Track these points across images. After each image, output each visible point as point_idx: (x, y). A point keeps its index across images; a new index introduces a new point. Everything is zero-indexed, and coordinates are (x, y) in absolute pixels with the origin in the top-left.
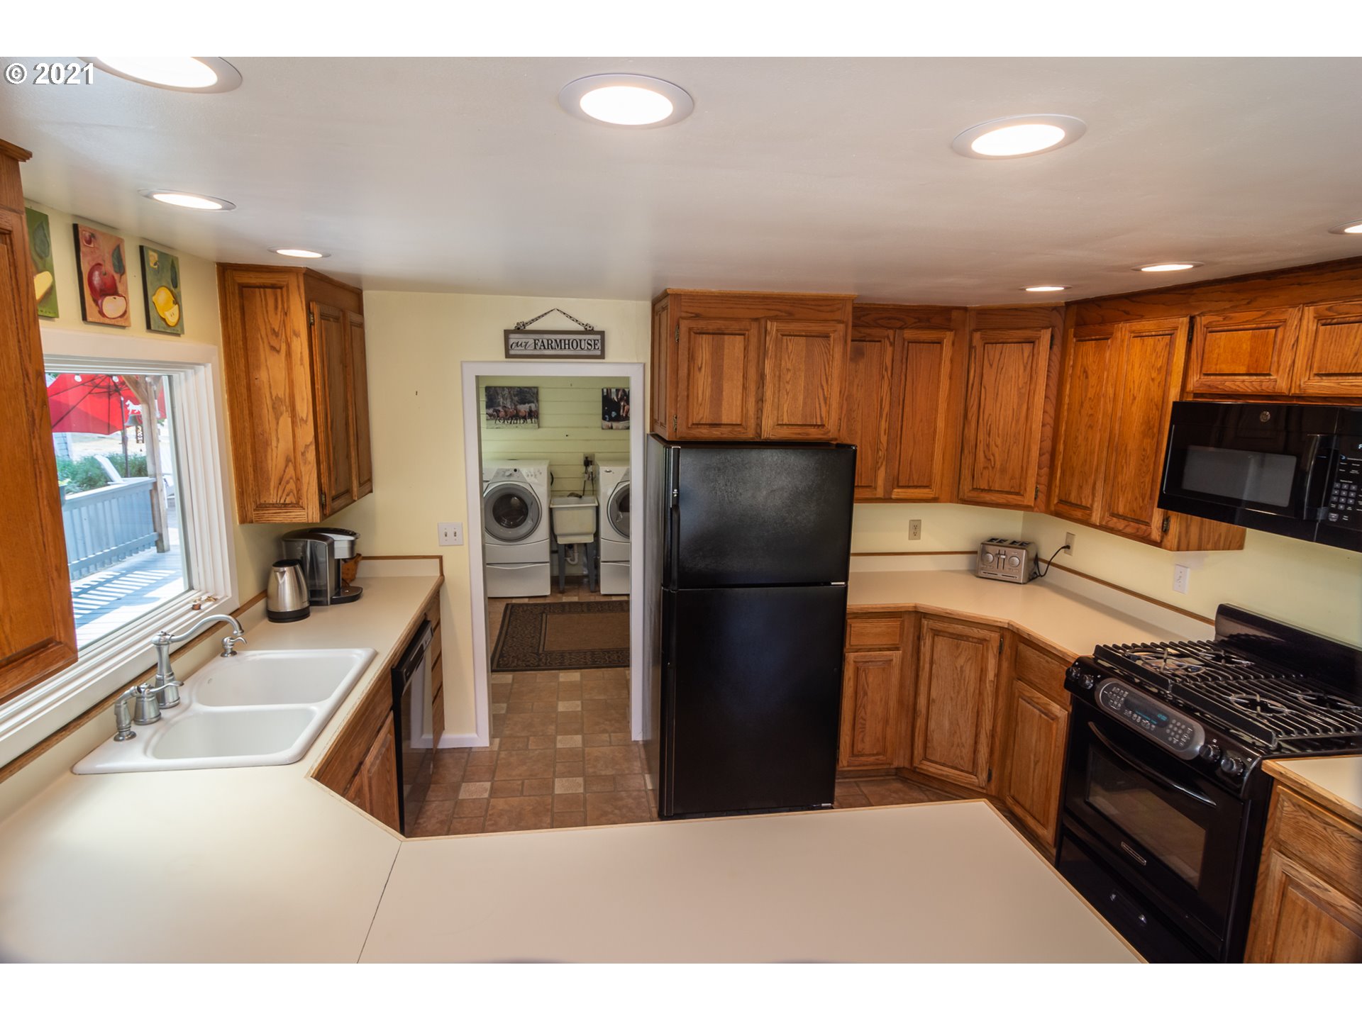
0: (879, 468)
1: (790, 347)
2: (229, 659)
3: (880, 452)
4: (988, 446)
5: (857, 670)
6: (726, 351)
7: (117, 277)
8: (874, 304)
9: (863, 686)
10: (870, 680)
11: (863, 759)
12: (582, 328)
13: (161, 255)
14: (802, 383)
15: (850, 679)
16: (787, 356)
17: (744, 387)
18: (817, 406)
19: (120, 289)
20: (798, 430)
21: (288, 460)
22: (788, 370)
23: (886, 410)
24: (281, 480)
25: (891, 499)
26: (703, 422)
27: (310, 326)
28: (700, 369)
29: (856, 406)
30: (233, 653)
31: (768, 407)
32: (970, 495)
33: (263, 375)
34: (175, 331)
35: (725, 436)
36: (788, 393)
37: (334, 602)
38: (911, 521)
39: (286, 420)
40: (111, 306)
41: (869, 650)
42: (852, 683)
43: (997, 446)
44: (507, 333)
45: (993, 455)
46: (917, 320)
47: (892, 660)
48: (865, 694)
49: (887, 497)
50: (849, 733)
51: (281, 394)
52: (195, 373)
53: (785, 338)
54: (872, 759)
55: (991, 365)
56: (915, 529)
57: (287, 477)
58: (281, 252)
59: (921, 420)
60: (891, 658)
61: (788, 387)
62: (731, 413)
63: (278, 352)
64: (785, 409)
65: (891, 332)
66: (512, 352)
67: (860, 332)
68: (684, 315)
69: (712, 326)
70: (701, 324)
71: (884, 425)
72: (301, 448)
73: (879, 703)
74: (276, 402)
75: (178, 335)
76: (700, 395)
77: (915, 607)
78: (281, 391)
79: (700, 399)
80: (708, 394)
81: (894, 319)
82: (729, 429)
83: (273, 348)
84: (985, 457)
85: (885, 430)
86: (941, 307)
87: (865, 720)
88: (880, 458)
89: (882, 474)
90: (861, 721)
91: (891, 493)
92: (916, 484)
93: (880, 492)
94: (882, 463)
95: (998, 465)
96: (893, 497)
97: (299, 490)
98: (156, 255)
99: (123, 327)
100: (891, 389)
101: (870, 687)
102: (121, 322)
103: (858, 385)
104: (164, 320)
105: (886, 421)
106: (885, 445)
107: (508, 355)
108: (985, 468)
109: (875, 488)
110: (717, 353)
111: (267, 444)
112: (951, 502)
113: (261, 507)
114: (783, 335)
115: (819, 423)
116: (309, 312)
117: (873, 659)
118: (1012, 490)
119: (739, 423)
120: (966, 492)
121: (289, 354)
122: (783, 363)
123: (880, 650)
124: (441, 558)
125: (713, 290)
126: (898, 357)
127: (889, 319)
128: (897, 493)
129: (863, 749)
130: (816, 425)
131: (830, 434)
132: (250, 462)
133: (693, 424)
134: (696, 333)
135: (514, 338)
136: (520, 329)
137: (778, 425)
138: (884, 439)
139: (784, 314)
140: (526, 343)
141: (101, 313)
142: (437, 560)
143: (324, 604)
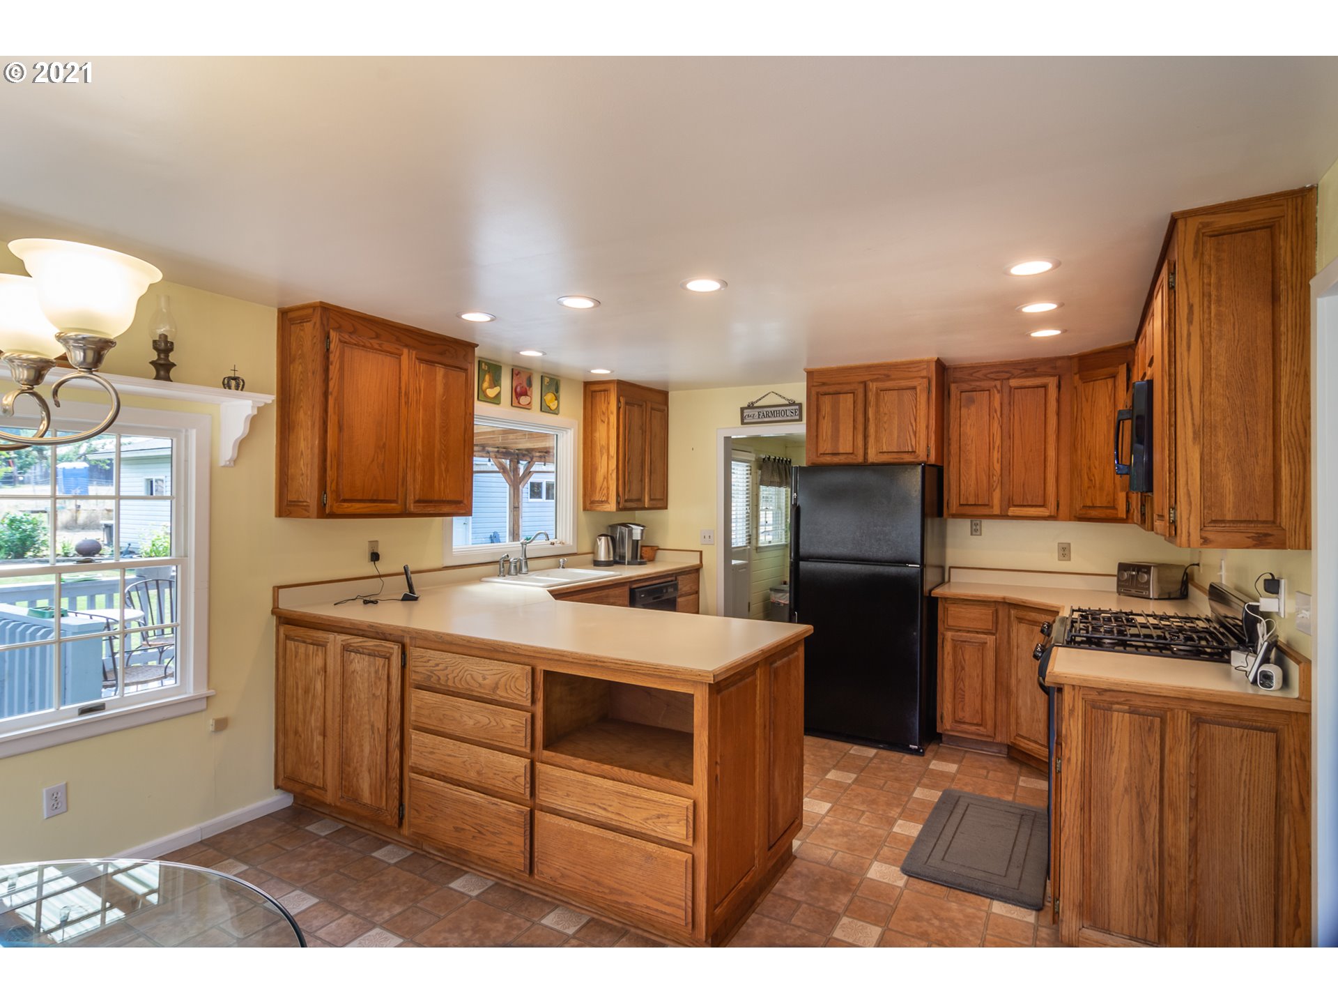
0: (994, 490)
1: (886, 398)
3: (994, 477)
4: (1090, 468)
5: (954, 648)
6: (841, 405)
7: (528, 388)
8: (983, 363)
9: (961, 661)
10: (967, 657)
11: (965, 727)
12: (787, 403)
13: (551, 379)
14: (896, 422)
15: (948, 653)
16: (884, 405)
17: (854, 428)
18: (908, 438)
19: (529, 393)
20: (895, 456)
21: (604, 478)
22: (885, 414)
23: (998, 442)
24: (601, 488)
25: (1008, 516)
26: (827, 452)
27: (619, 408)
28: (824, 418)
29: (970, 441)
31: (871, 440)
32: (1081, 512)
33: (597, 435)
34: (556, 412)
35: (842, 461)
36: (885, 430)
37: (629, 564)
38: (1059, 543)
39: (605, 457)
40: (524, 400)
41: (969, 632)
42: (950, 657)
43: (1095, 468)
44: (742, 410)
45: (1094, 475)
46: (1023, 371)
47: (986, 643)
48: (963, 668)
49: (1003, 513)
50: (950, 700)
51: (604, 444)
52: (567, 433)
53: (882, 392)
54: (973, 728)
55: (1087, 400)
56: (1065, 552)
57: (603, 487)
58: (593, 371)
59: (1031, 450)
60: (985, 641)
61: (886, 426)
62: (845, 445)
63: (604, 422)
64: (884, 441)
65: (998, 383)
66: (745, 421)
67: (971, 385)
68: (815, 384)
69: (832, 389)
70: (825, 389)
71: (996, 455)
72: (610, 472)
73: (976, 678)
74: (602, 447)
75: (557, 414)
76: (824, 434)
77: (1004, 598)
78: (604, 442)
79: (824, 438)
80: (829, 433)
81: (1002, 372)
82: (845, 456)
83: (602, 421)
84: (1088, 477)
85: (998, 460)
86: (1044, 359)
87: (964, 691)
88: (994, 482)
89: (997, 495)
90: (960, 691)
91: (1007, 510)
92: (1030, 503)
93: (996, 511)
94: (997, 487)
95: (1097, 485)
96: (1010, 514)
97: (608, 494)
98: (548, 379)
99: (529, 409)
100: (1001, 427)
101: (967, 662)
102: (528, 407)
103: (971, 425)
104: (549, 407)
105: (998, 452)
106: (999, 472)
107: (743, 423)
108: (1089, 487)
109: (992, 507)
110: (835, 408)
111: (596, 469)
112: (1070, 520)
113: (593, 502)
114: (881, 391)
115: (910, 450)
116: (619, 401)
117: (968, 640)
118: (1109, 505)
119: (851, 452)
120: (1078, 509)
121: (608, 423)
122: (881, 410)
123: (977, 633)
124: (701, 552)
125: (833, 366)
126: (1006, 401)
127: (998, 372)
128: (1013, 511)
129: (964, 717)
130: (908, 452)
131: (920, 458)
132: (589, 479)
133: (821, 454)
134: (822, 395)
135: (746, 412)
136: (751, 406)
137: (880, 452)
138: (997, 466)
139: (883, 376)
140: (754, 415)
141: (519, 403)
142: (699, 553)
143: (624, 564)
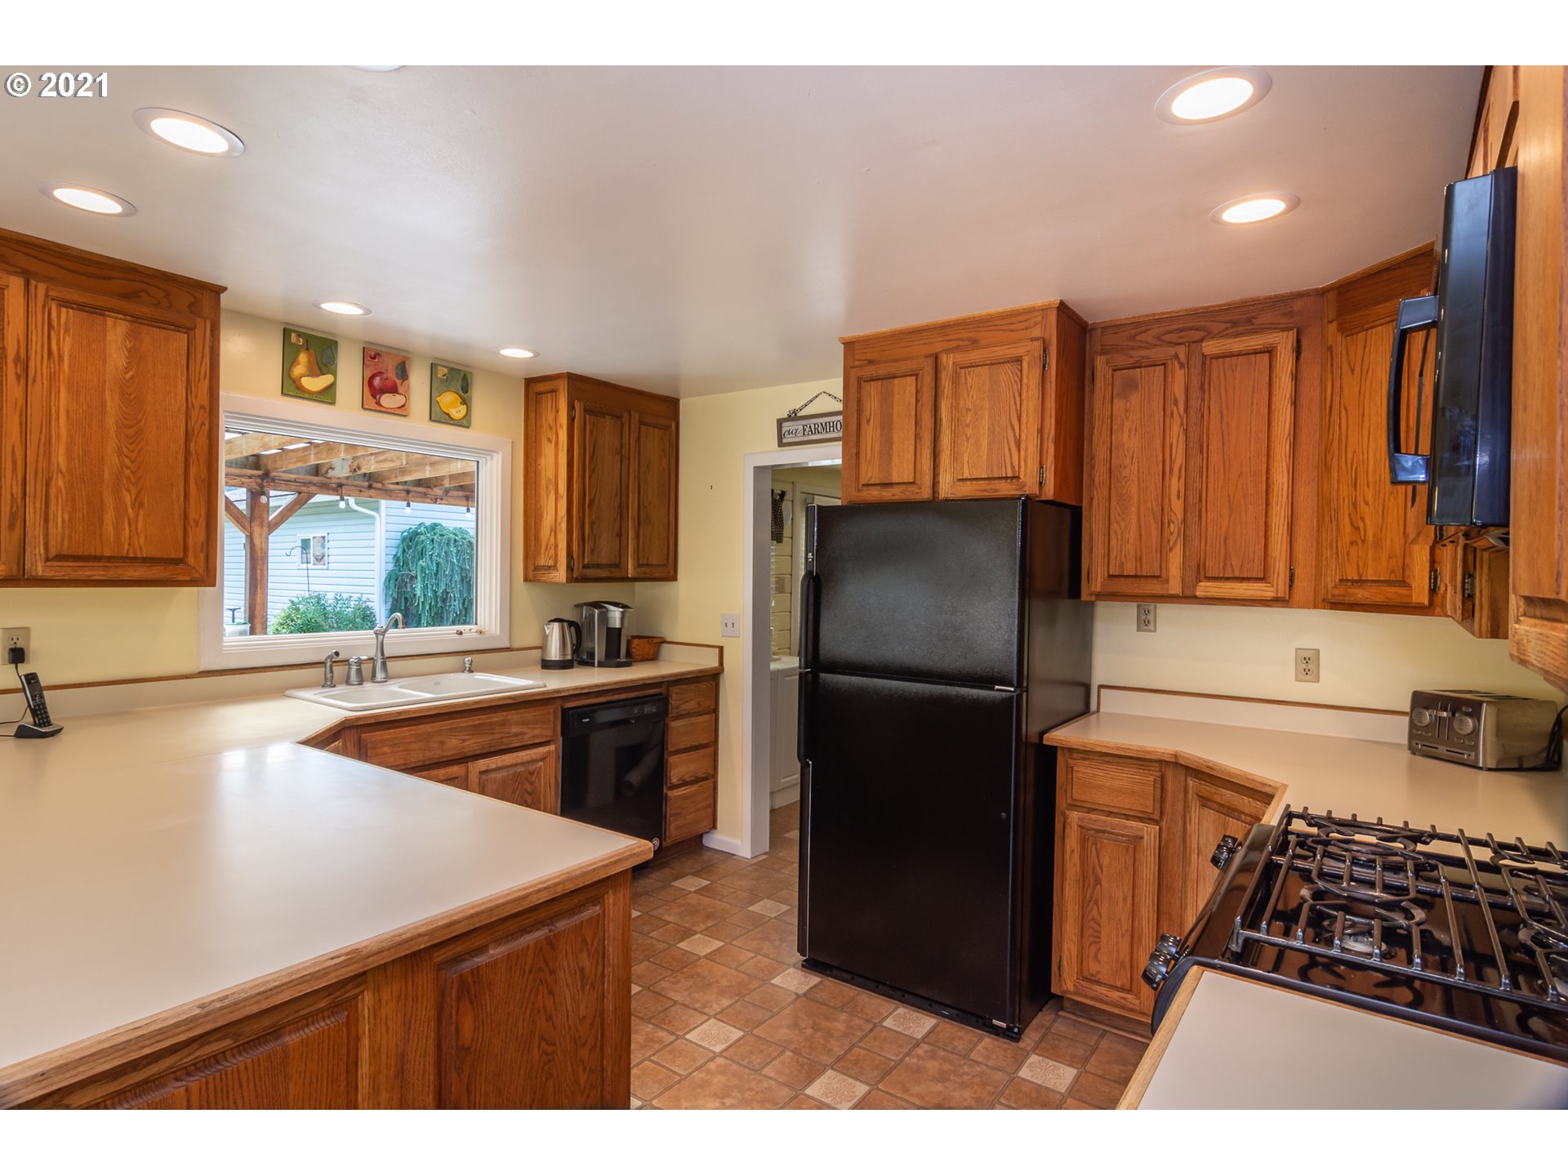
0: (1171, 550)
1: (970, 381)
2: (466, 675)
3: (1172, 525)
4: (1355, 504)
5: (1083, 841)
6: (896, 397)
7: (399, 382)
8: (1154, 314)
9: (1094, 868)
10: (1106, 861)
11: (1101, 990)
13: (451, 370)
14: (985, 424)
15: (1073, 851)
16: (965, 393)
17: (917, 437)
18: (1007, 451)
19: (401, 390)
20: (983, 485)
21: (551, 530)
22: (968, 410)
23: (1179, 460)
24: (547, 546)
25: (1196, 597)
26: (872, 482)
27: (571, 420)
28: (868, 421)
29: (1128, 461)
30: (471, 671)
31: (945, 458)
32: (1336, 591)
33: (542, 461)
34: (465, 423)
35: (896, 497)
36: (968, 439)
37: (601, 665)
38: (1297, 649)
39: (552, 496)
40: (387, 400)
41: (1110, 814)
42: (1076, 859)
43: (1367, 504)
44: (780, 422)
45: (1363, 519)
46: (1229, 325)
47: (1142, 838)
48: (1098, 882)
49: (1187, 593)
50: (1075, 938)
51: (551, 477)
53: (963, 370)
54: (1115, 995)
55: (1352, 371)
56: (1308, 665)
57: (550, 544)
59: (1241, 474)
60: (1140, 834)
61: (969, 431)
62: (901, 470)
63: (551, 442)
64: (966, 460)
65: (1182, 351)
66: (784, 441)
67: (1131, 357)
68: (857, 363)
69: (882, 370)
70: (870, 371)
71: (1175, 484)
72: (559, 520)
73: (1121, 903)
74: (548, 481)
75: (468, 427)
76: (869, 451)
77: (1176, 756)
78: (550, 474)
79: (868, 457)
80: (877, 448)
81: (1190, 329)
82: (902, 488)
83: (549, 439)
84: (1352, 524)
85: (1179, 492)
86: (1270, 298)
87: (1099, 924)
88: (1172, 533)
89: (1175, 559)
90: (1092, 923)
91: (1194, 586)
92: (1237, 574)
93: (1175, 587)
94: (1175, 543)
95: (1370, 537)
96: (1198, 594)
97: (556, 556)
98: (446, 371)
99: (405, 416)
100: (1186, 431)
101: (1105, 869)
102: (402, 411)
103: (1130, 431)
104: (448, 415)
105: (1179, 478)
106: (1180, 516)
107: (781, 444)
108: (1352, 543)
109: (1167, 581)
110: (887, 402)
111: (541, 516)
112: (1315, 607)
113: (537, 568)
114: (961, 368)
115: (1010, 475)
116: (571, 407)
117: (1109, 829)
118: (1393, 578)
119: (912, 480)
120: (1330, 586)
121: (557, 443)
122: (962, 403)
123: (1127, 817)
124: (721, 649)
125: (884, 329)
126: (1195, 382)
127: (1181, 330)
128: (1204, 588)
129: (1098, 972)
130: (1007, 478)
131: (1027, 488)
132: (533, 532)
133: (863, 485)
134: (865, 381)
135: (786, 426)
136: (793, 416)
137: (959, 480)
138: (1177, 505)
139: (966, 343)
140: (797, 430)
141: (378, 403)
142: (717, 650)
143: (592, 665)
